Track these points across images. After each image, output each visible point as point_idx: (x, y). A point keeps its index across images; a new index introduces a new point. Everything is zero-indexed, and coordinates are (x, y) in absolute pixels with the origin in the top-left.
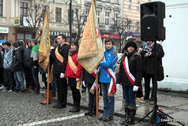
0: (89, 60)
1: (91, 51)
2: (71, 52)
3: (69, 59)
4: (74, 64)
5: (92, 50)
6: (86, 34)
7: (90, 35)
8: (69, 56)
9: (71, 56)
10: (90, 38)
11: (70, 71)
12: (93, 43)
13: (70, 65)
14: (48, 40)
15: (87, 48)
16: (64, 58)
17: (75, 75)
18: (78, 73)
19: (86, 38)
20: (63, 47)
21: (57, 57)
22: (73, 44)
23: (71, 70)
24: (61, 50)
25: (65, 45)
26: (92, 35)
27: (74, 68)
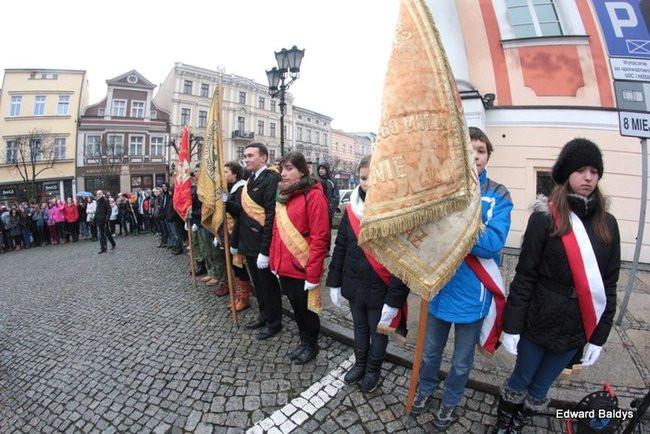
0: (425, 235)
1: (441, 184)
2: (284, 192)
3: (277, 216)
4: (297, 232)
5: (444, 176)
6: (411, 88)
7: (429, 94)
8: (277, 203)
9: (286, 203)
10: (432, 108)
11: (284, 255)
12: (445, 136)
13: (282, 234)
14: (216, 162)
15: (422, 167)
16: (266, 212)
17: (303, 270)
18: (314, 265)
19: (409, 109)
20: (263, 180)
21: (247, 211)
22: (289, 163)
23: (287, 251)
24: (256, 189)
25: (266, 173)
26: (440, 95)
27: (296, 248)
